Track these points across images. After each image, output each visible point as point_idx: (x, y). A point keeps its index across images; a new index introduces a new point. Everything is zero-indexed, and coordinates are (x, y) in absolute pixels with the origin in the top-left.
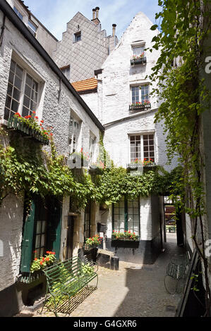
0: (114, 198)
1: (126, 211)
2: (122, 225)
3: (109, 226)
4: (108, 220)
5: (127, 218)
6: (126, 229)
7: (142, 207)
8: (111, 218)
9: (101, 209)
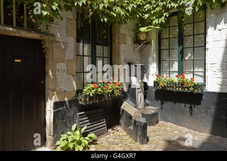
0: (156, 21)
1: (181, 42)
2: (175, 66)
3: (153, 68)
4: (150, 59)
5: (182, 54)
6: (181, 72)
7: (210, 31)
8: (155, 55)
9: (137, 41)
